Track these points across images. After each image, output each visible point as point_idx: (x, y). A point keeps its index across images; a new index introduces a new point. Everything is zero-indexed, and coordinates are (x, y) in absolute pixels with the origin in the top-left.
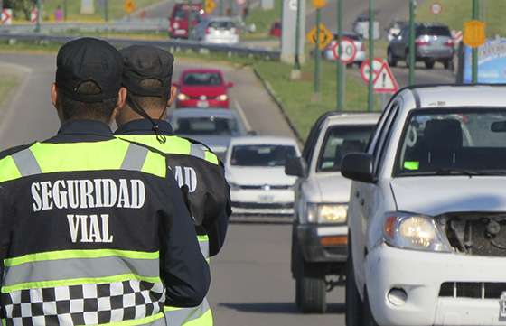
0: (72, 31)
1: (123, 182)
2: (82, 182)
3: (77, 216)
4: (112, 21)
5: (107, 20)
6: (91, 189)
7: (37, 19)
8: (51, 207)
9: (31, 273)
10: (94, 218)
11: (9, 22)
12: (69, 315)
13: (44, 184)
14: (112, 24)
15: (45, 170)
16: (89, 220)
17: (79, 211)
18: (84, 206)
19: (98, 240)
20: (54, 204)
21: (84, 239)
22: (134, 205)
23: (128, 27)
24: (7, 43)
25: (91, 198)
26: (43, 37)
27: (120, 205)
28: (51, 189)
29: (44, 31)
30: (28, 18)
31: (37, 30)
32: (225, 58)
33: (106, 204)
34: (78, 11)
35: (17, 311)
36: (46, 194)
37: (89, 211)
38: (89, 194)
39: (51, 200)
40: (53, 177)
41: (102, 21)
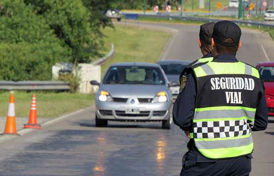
0: (196, 15)
1: (246, 79)
2: (231, 79)
3: (230, 93)
4: (211, 12)
5: (209, 11)
6: (234, 82)
7: (181, 10)
8: (219, 88)
9: (208, 115)
10: (236, 93)
11: (170, 11)
12: (224, 133)
13: (216, 79)
14: (212, 13)
15: (217, 73)
16: (234, 94)
17: (230, 90)
18: (232, 88)
19: (237, 103)
20: (221, 87)
21: (232, 102)
22: (250, 89)
23: (218, 14)
24: (168, 19)
25: (234, 85)
26: (183, 18)
27: (245, 89)
28: (219, 81)
29: (184, 15)
30: (177, 9)
31: (181, 15)
32: (258, 28)
33: (240, 88)
34: (198, 7)
35: (200, 130)
36: (217, 83)
37: (233, 91)
38: (234, 84)
39: (219, 85)
40: (220, 76)
41: (208, 12)
